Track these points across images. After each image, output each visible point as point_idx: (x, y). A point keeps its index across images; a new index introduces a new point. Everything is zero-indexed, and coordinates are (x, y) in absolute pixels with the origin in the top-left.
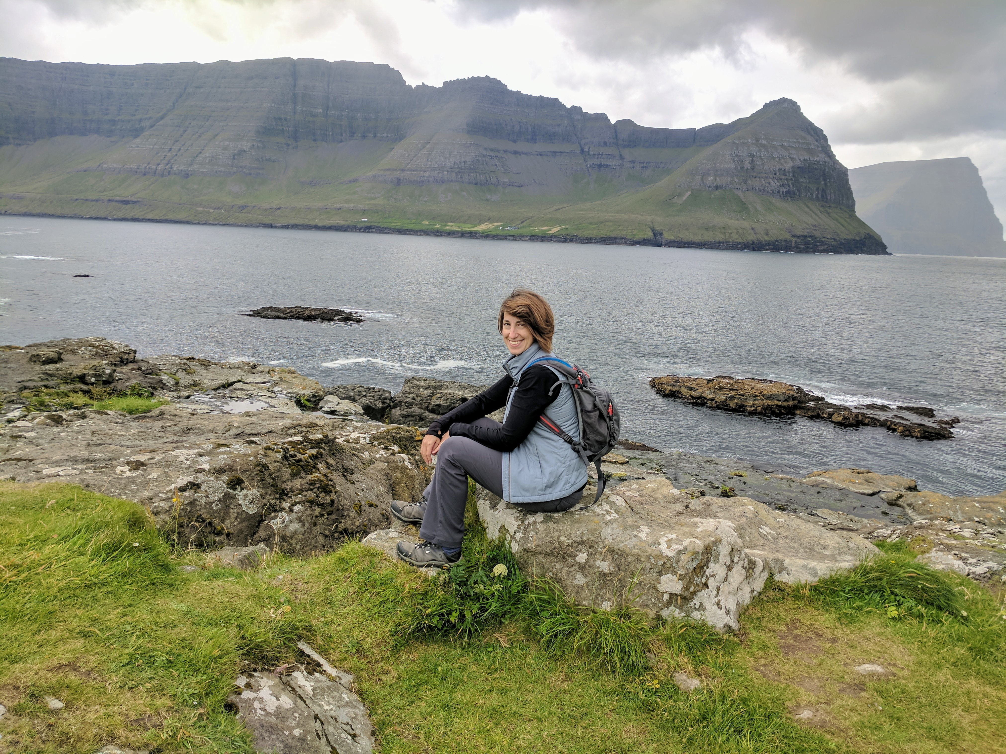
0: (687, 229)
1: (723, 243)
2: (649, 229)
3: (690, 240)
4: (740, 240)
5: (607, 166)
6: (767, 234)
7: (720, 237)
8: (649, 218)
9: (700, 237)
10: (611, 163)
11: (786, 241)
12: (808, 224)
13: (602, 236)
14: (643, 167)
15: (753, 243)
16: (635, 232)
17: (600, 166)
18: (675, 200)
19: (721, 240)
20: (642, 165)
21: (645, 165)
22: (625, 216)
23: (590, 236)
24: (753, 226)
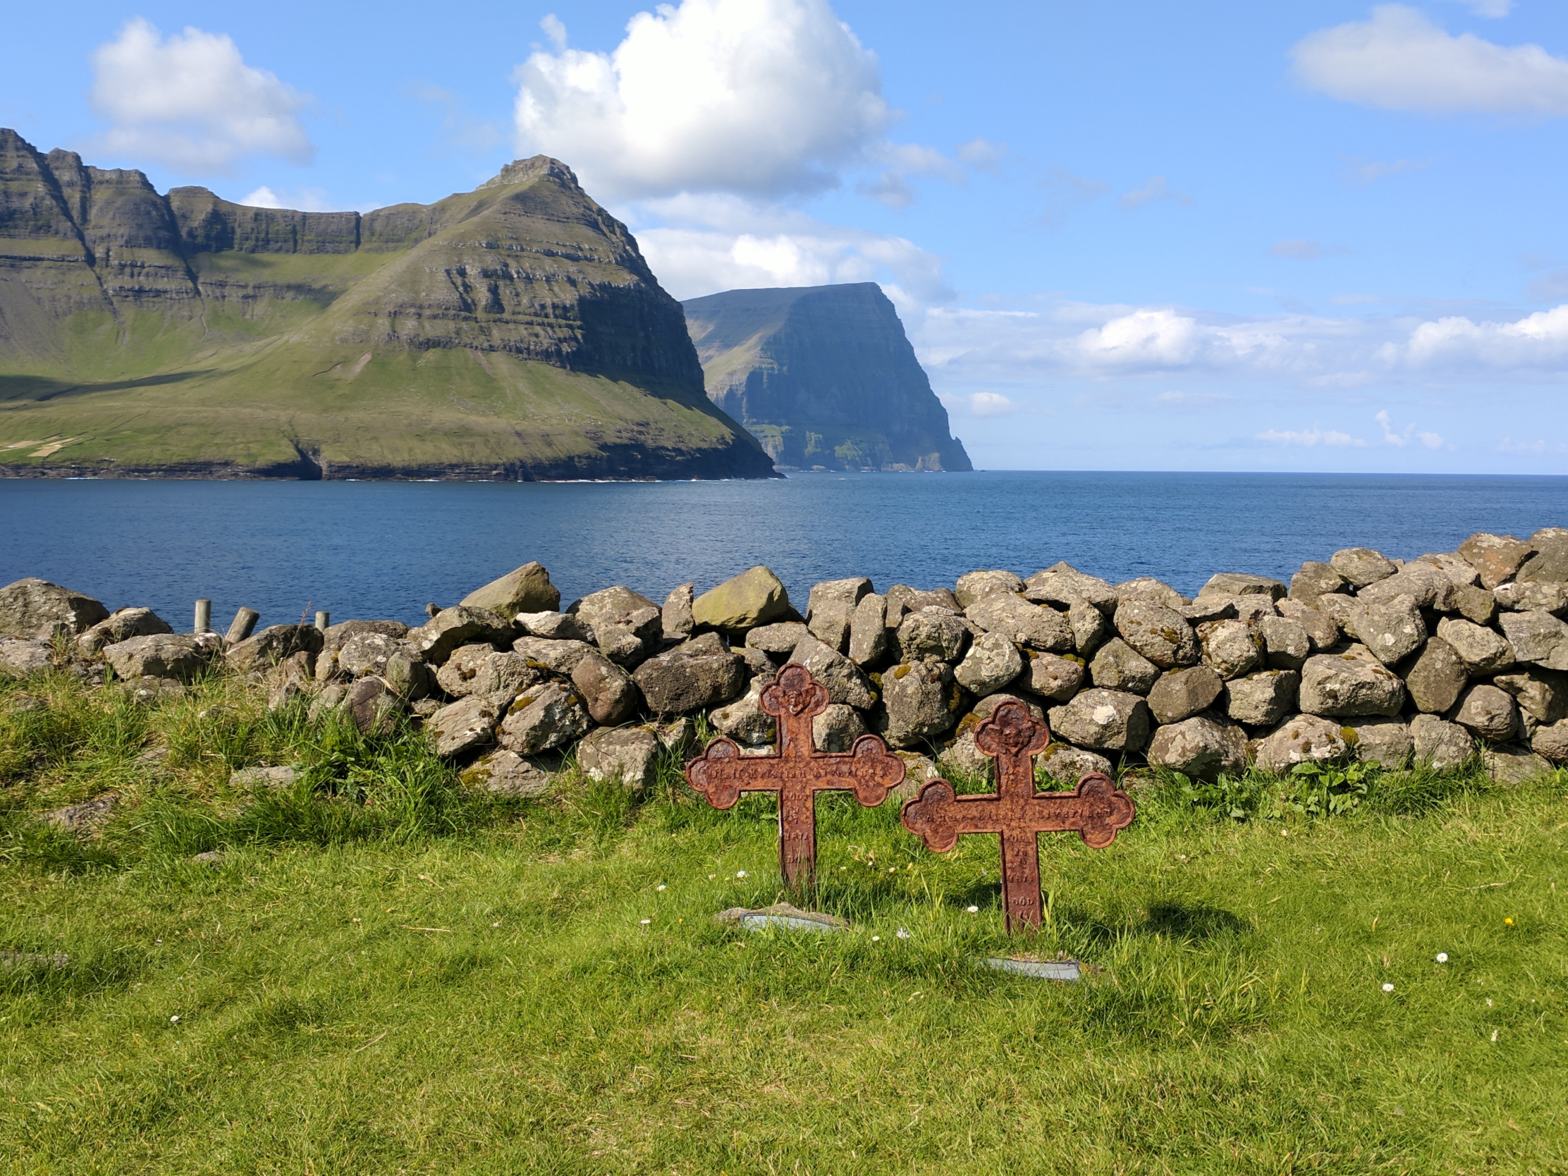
0: (375, 439)
1: (458, 466)
2: (285, 442)
3: (384, 463)
4: (494, 460)
5: (158, 293)
6: (550, 445)
7: (449, 453)
8: (284, 416)
9: (406, 456)
10: (168, 287)
11: (589, 457)
12: (626, 421)
13: (175, 459)
14: (246, 297)
15: (523, 465)
16: (255, 448)
17: (139, 292)
18: (337, 372)
19: (454, 461)
20: (244, 292)
21: (250, 291)
22: (225, 413)
23: (143, 462)
24: (518, 428)
